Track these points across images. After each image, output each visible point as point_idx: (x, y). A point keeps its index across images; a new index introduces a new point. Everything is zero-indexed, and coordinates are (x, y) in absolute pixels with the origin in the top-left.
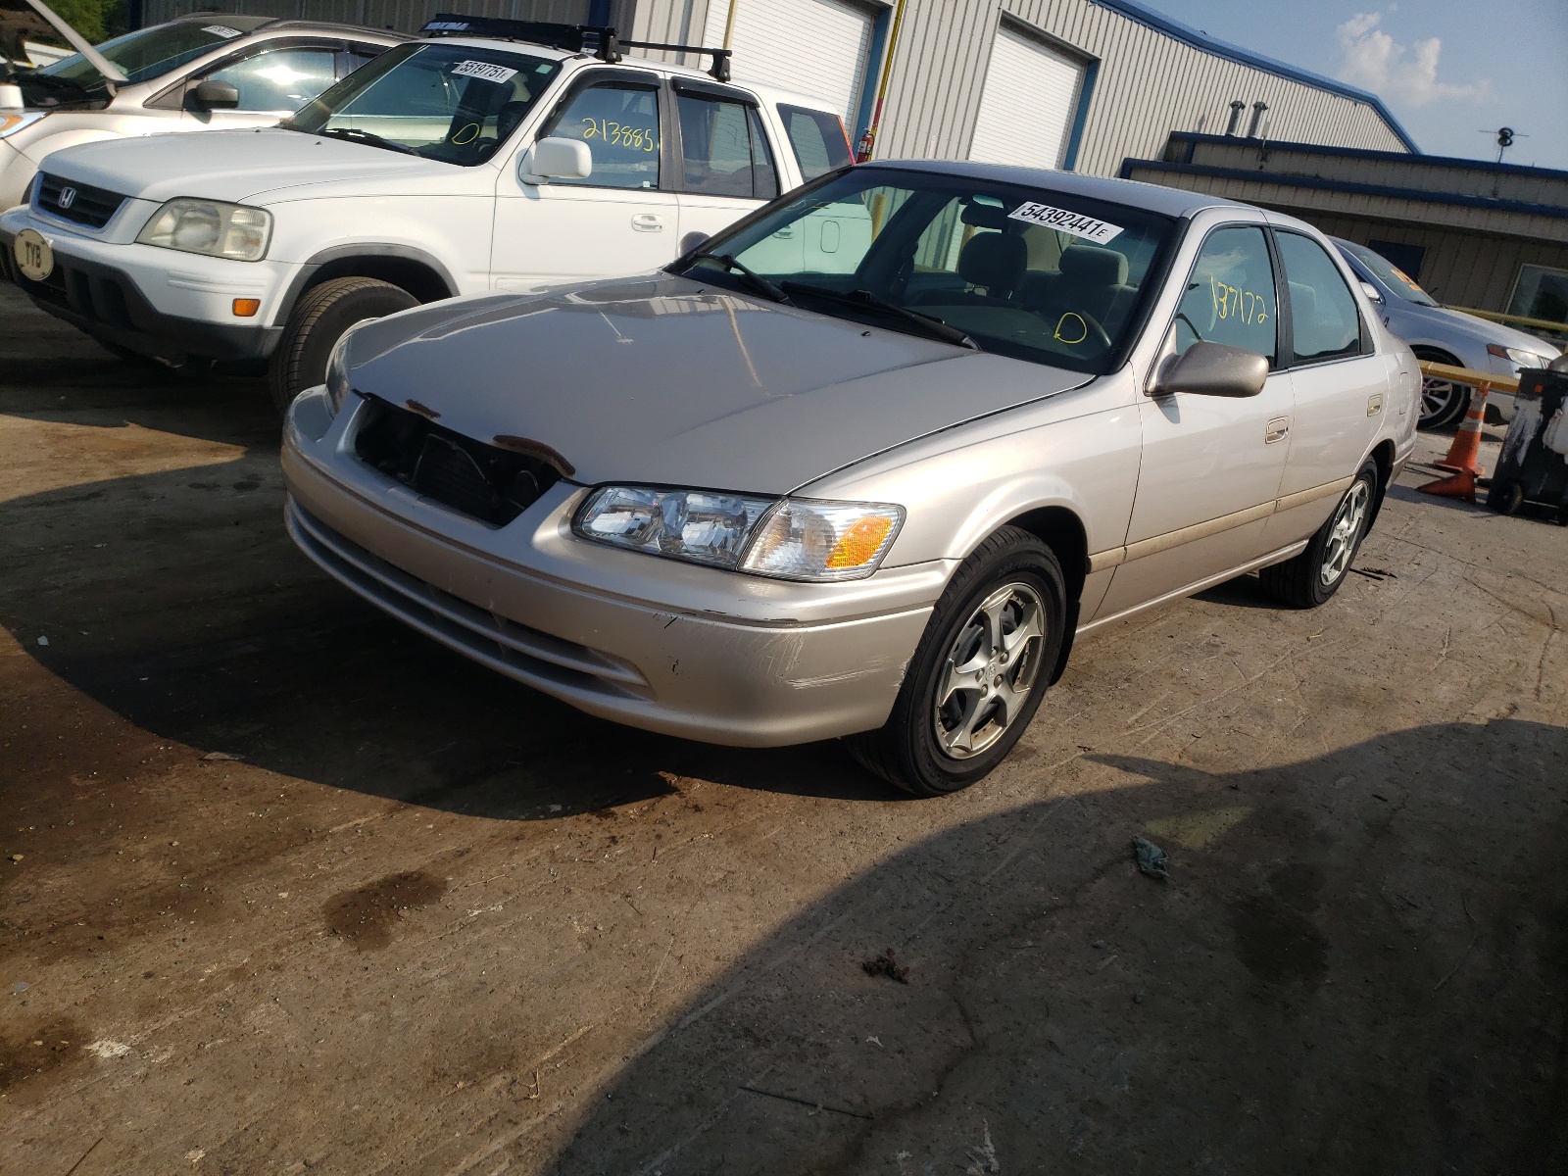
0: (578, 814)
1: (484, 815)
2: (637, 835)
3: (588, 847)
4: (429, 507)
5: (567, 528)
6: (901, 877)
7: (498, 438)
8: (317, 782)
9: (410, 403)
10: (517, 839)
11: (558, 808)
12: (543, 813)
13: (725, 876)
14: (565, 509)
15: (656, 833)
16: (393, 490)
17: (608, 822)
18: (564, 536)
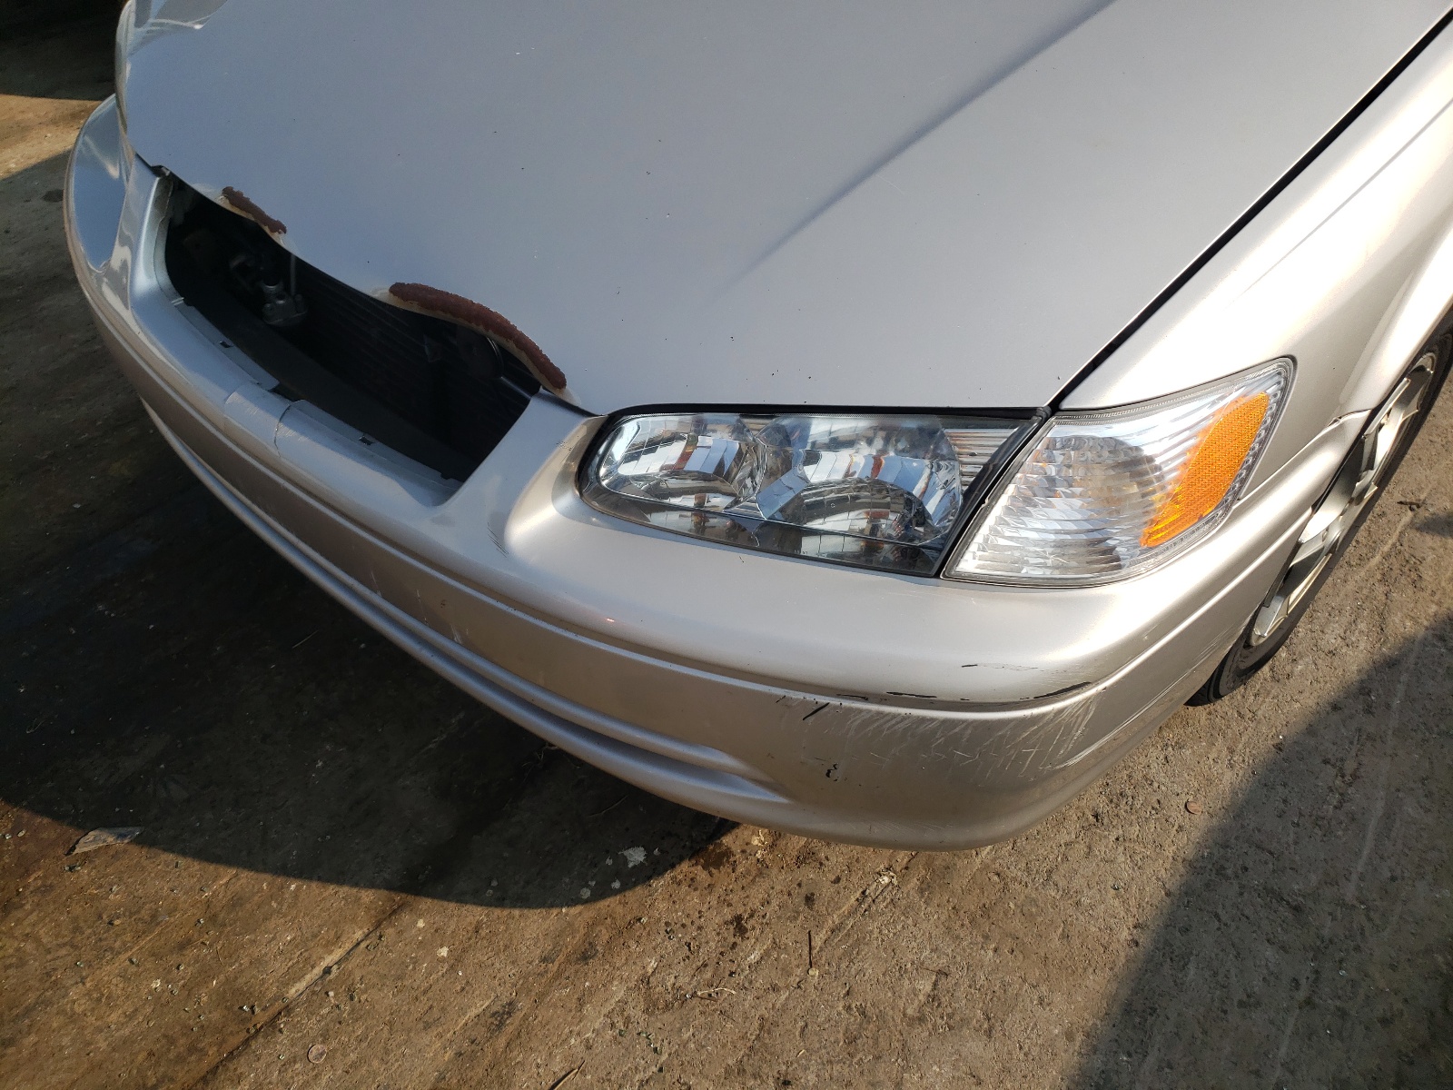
0: (673, 866)
1: (524, 901)
2: (775, 903)
3: (702, 956)
4: (303, 439)
5: (570, 498)
6: (1217, 916)
7: (397, 289)
8: (257, 871)
9: (228, 193)
10: (585, 958)
11: (636, 856)
12: (617, 874)
13: (935, 984)
14: (561, 458)
15: (804, 891)
16: (235, 397)
17: (723, 876)
18: (569, 514)
